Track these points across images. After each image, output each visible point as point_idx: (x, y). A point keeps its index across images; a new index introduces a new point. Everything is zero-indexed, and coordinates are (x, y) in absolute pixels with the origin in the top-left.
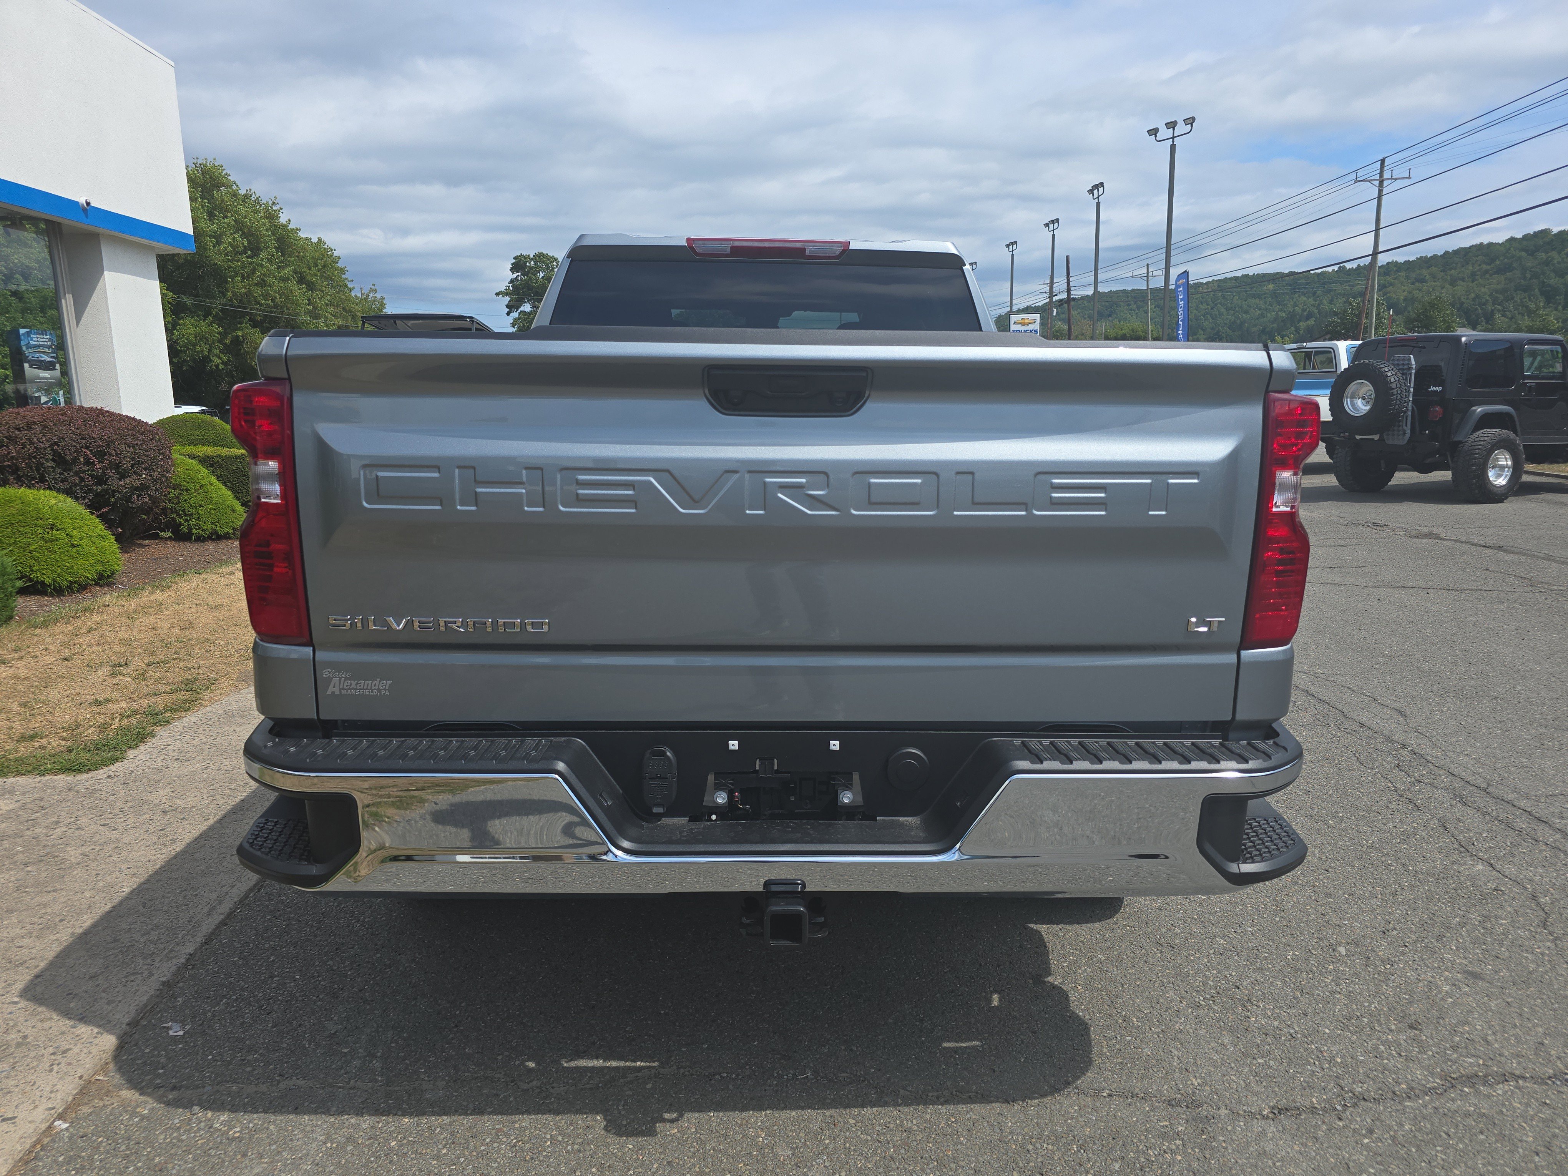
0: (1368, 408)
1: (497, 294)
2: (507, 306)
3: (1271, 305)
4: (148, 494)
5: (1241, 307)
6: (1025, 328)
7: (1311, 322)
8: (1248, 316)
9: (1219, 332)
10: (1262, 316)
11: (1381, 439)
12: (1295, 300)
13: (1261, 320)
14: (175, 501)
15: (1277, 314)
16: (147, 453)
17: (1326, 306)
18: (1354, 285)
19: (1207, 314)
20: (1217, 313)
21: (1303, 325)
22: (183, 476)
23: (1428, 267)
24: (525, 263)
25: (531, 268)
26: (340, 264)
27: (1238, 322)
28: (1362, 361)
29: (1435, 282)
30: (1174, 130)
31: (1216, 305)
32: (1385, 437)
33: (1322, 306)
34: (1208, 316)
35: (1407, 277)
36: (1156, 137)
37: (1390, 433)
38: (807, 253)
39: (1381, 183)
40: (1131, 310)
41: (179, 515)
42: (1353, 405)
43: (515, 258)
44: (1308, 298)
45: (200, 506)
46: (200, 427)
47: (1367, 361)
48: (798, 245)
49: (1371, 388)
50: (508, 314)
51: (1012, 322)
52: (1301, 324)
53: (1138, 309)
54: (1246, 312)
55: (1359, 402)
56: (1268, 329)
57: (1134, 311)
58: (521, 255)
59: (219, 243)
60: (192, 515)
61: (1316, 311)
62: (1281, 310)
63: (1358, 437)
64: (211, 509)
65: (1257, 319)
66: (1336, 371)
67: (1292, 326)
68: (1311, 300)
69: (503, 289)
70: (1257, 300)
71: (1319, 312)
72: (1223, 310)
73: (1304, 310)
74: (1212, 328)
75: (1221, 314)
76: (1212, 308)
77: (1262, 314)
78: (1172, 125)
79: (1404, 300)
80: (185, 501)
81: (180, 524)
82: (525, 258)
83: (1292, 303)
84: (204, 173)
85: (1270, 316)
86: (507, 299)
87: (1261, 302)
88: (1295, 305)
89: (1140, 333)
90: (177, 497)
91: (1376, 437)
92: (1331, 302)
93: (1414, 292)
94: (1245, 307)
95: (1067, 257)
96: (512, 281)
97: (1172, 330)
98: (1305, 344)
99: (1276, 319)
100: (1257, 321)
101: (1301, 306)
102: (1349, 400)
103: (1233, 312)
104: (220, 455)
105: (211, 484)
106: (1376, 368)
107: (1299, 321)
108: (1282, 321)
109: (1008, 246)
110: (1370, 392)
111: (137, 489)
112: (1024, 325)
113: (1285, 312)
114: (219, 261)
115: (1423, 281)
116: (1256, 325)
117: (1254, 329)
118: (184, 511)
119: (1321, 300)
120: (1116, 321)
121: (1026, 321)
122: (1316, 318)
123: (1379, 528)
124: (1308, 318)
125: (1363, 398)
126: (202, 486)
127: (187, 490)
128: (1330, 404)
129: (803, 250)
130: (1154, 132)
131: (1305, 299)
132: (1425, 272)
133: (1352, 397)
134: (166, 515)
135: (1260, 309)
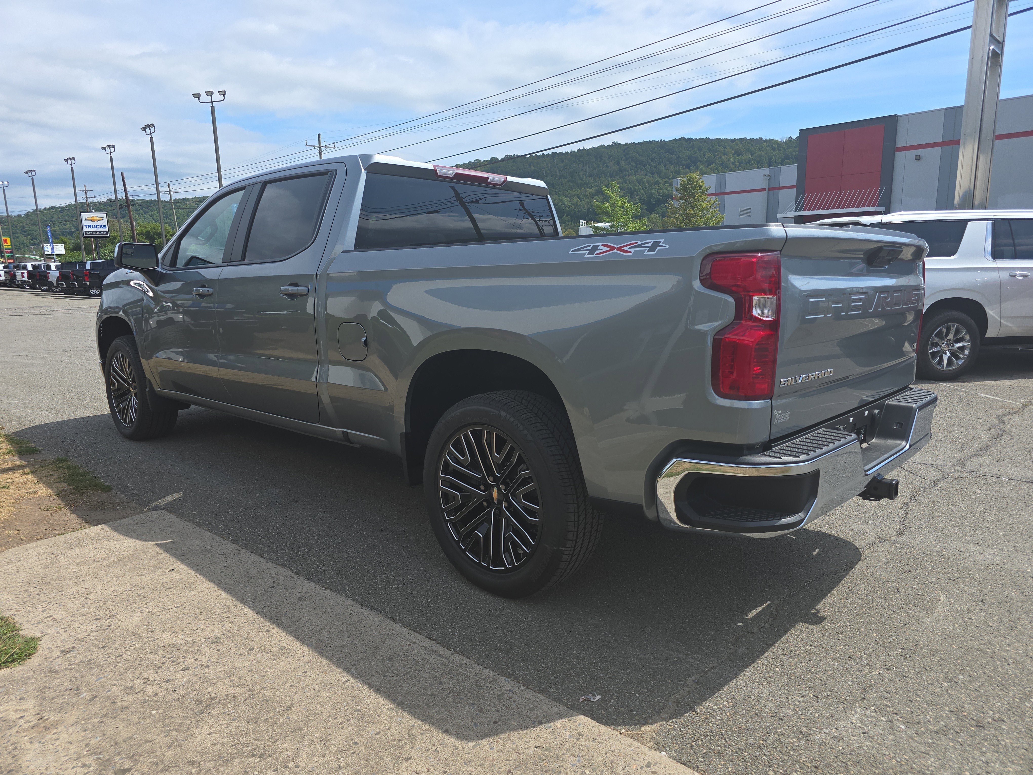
6: (96, 223)
30: (211, 97)
36: (199, 99)
39: (320, 148)
40: (140, 214)
51: (83, 219)
57: (142, 215)
78: (210, 93)
112: (94, 221)
121: (95, 218)
130: (197, 96)
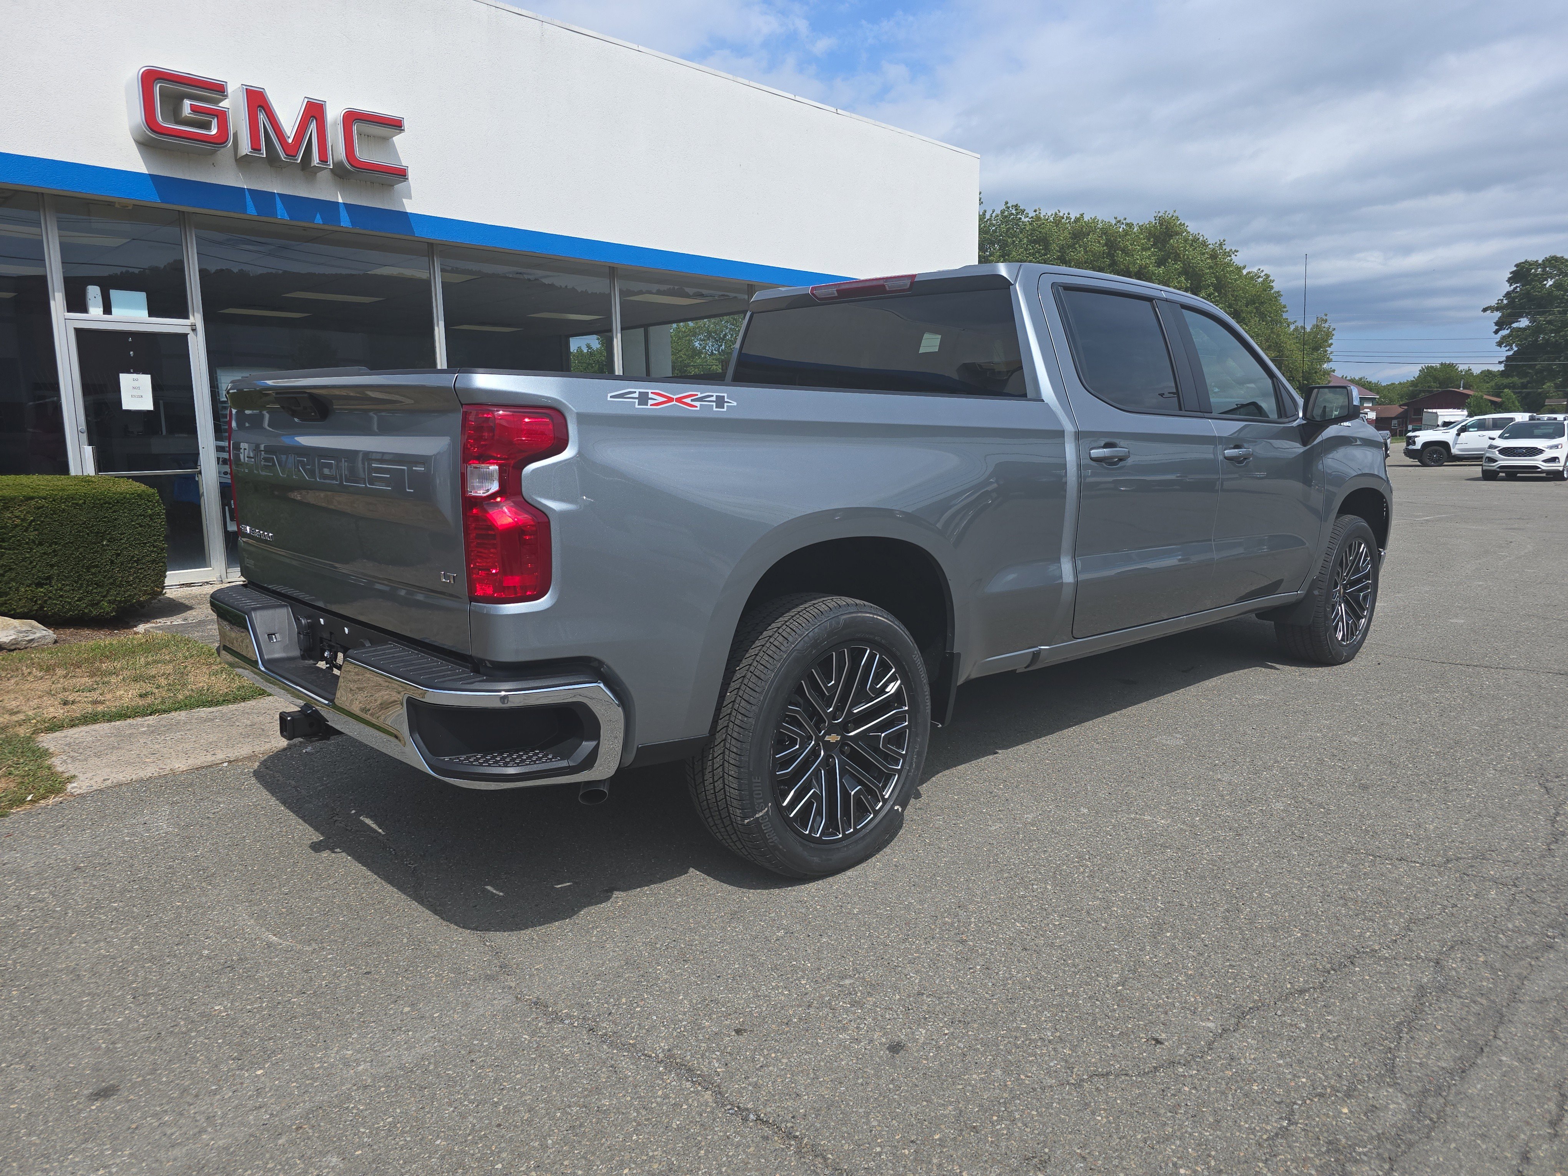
1: (1485, 310)
2: (1496, 324)
24: (1529, 270)
25: (1536, 275)
38: (887, 288)
43: (1516, 266)
50: (1496, 332)
58: (1526, 261)
69: (1493, 303)
82: (1530, 264)
84: (1161, 224)
86: (1498, 314)
96: (1508, 295)
129: (882, 287)
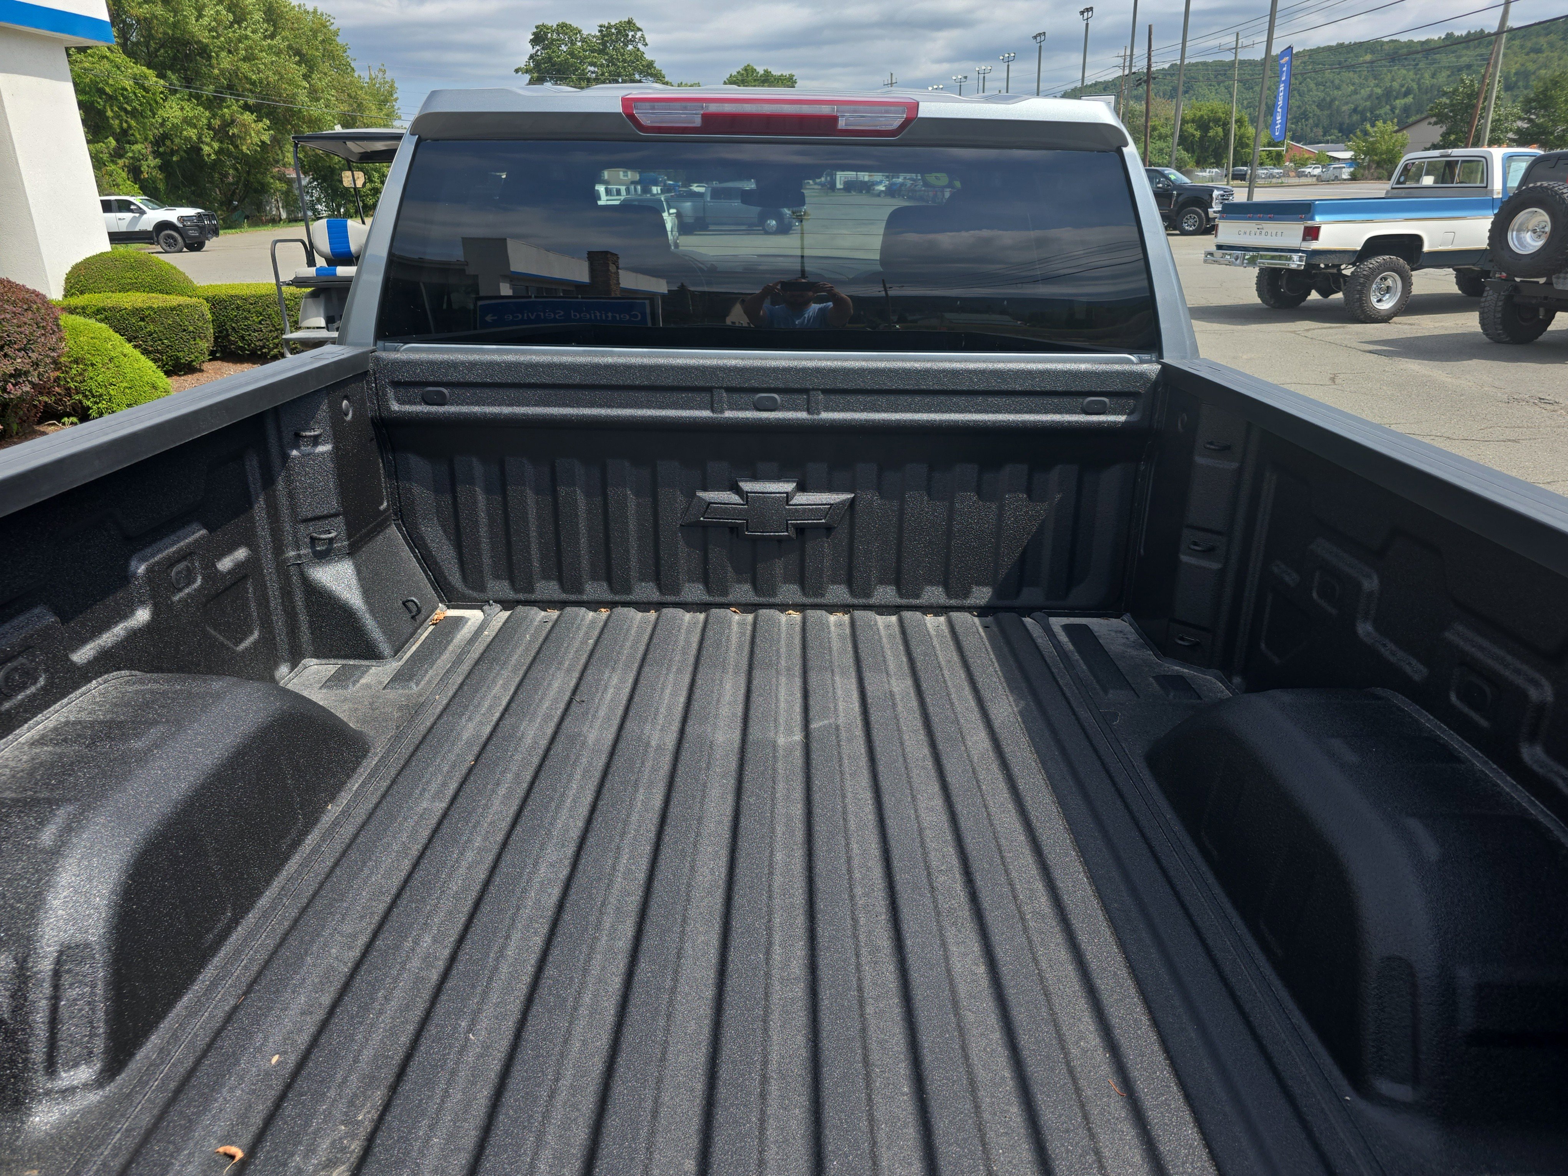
0: (1539, 243)
3: (1366, 79)
4: (28, 381)
5: (1332, 82)
7: (1409, 99)
8: (1340, 93)
9: (1305, 111)
10: (1355, 92)
11: (1549, 283)
12: (1393, 73)
13: (1354, 97)
14: (78, 379)
15: (1372, 90)
16: (19, 329)
17: (1427, 81)
18: (1460, 57)
19: (1295, 90)
20: (1305, 89)
21: (1399, 103)
22: (86, 348)
23: (1547, 35)
26: (339, 40)
27: (1328, 99)
28: (1539, 184)
29: (1552, 52)
31: (1305, 79)
32: (1554, 280)
33: (1422, 81)
34: (1295, 92)
35: (1522, 47)
37: (1562, 275)
38: (842, 124)
41: (86, 396)
42: (1519, 239)
43: (535, 29)
44: (1408, 70)
45: (111, 384)
46: (132, 268)
47: (1545, 184)
48: (825, 110)
49: (1546, 218)
52: (1398, 102)
53: (1219, 84)
54: (1338, 88)
55: (1528, 237)
56: (1360, 108)
58: (542, 25)
59: (200, 16)
60: (101, 395)
61: (1415, 86)
62: (1377, 86)
63: (1518, 279)
64: (125, 388)
65: (1350, 96)
66: (1486, 187)
67: (1387, 104)
68: (1411, 73)
69: (523, 64)
70: (1351, 74)
71: (1419, 89)
72: (1312, 85)
73: (1402, 86)
74: (1299, 107)
75: (1310, 90)
76: (1300, 84)
77: (1356, 90)
79: (1516, 74)
80: (91, 378)
81: (89, 408)
82: (547, 28)
83: (1389, 76)
85: (1365, 92)
87: (1356, 76)
88: (1393, 80)
89: (1221, 114)
90: (81, 374)
91: (1542, 280)
92: (1433, 76)
93: (1528, 64)
94: (1337, 82)
95: (1150, 26)
96: (531, 57)
97: (1254, 109)
98: (1450, 151)
99: (1370, 96)
100: (1349, 98)
101: (1399, 81)
102: (1515, 233)
103: (1322, 88)
104: (151, 307)
105: (125, 356)
106: (1557, 194)
107: (1396, 98)
108: (1377, 98)
109: (1082, 13)
110: (1544, 224)
111: (11, 376)
113: (1381, 87)
114: (204, 37)
115: (1539, 51)
116: (1347, 103)
117: (1344, 108)
118: (90, 391)
119: (1422, 74)
120: (1194, 101)
122: (1415, 95)
123: (1549, 407)
124: (1406, 95)
125: (1534, 231)
126: (111, 360)
127: (92, 365)
128: (1489, 238)
129: (833, 120)
131: (1405, 72)
132: (1543, 41)
133: (1519, 230)
134: (71, 397)
135: (1353, 84)
